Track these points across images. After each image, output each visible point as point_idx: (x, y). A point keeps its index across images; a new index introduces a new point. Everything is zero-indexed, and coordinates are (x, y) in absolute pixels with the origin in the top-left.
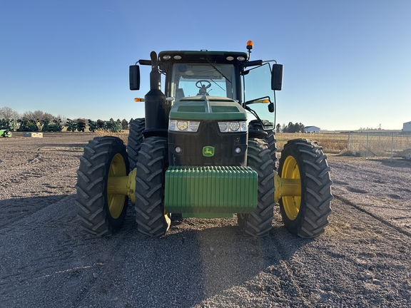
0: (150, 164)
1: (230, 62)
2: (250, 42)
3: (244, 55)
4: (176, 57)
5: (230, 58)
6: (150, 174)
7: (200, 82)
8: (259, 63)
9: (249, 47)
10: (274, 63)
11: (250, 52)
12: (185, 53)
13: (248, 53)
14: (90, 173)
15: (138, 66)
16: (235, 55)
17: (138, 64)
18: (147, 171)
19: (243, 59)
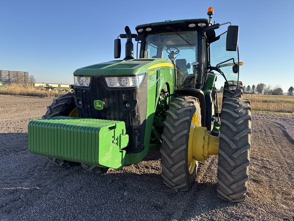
1: (193, 29)
2: (210, 9)
3: (205, 21)
4: (149, 29)
5: (192, 25)
8: (216, 26)
9: (210, 14)
10: (229, 25)
11: (210, 18)
13: (208, 19)
15: (120, 39)
16: (196, 22)
17: (120, 38)
19: (204, 25)
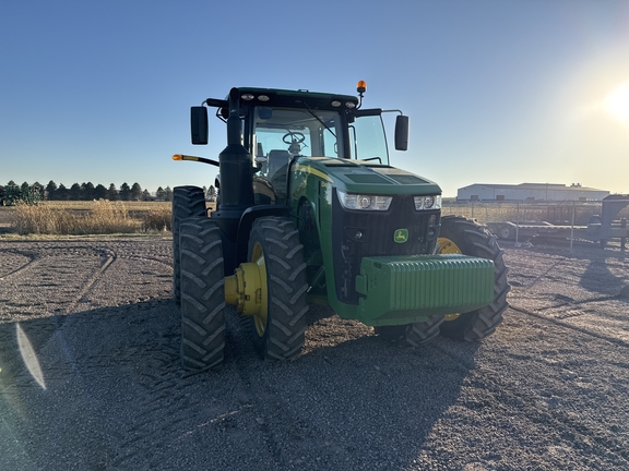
0: (289, 256)
1: (336, 109)
2: (362, 83)
3: (355, 101)
4: (261, 98)
5: (336, 104)
6: (292, 270)
7: (291, 134)
8: (377, 112)
9: (361, 90)
10: (399, 114)
11: (362, 96)
12: (279, 93)
13: (359, 98)
14: (205, 273)
15: (205, 108)
16: (343, 99)
17: (206, 105)
18: (288, 267)
19: (353, 105)
